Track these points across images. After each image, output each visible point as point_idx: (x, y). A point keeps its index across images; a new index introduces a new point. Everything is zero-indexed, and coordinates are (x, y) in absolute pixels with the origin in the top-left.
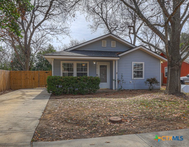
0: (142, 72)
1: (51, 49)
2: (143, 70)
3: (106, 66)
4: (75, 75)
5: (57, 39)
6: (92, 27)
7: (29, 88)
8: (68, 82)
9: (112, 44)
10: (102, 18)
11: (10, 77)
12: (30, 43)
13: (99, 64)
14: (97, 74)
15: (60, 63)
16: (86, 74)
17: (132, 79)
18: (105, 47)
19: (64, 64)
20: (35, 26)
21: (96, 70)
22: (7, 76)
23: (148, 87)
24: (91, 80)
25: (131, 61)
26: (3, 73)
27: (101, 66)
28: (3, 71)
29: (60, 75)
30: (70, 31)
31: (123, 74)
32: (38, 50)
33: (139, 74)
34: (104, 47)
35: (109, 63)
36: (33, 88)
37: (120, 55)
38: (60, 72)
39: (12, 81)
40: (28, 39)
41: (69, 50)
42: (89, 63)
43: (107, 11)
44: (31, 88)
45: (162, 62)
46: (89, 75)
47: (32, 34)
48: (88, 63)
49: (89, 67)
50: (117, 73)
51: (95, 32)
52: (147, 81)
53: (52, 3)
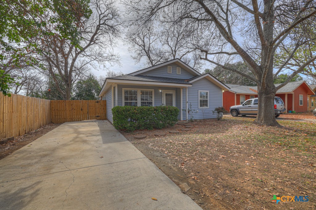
0: (207, 101)
1: (91, 78)
2: (208, 99)
3: (171, 95)
4: (139, 105)
5: (104, 66)
6: (134, 58)
7: (77, 121)
8: (143, 114)
9: (177, 71)
10: (145, 50)
11: (51, 108)
12: (71, 71)
13: (165, 92)
14: (163, 103)
15: (122, 91)
16: (151, 103)
17: (199, 108)
18: (171, 74)
19: (126, 92)
20: (78, 51)
21: (162, 99)
22: (47, 107)
23: (216, 116)
24: (169, 111)
25: (197, 90)
26: (42, 103)
27: (166, 95)
28: (43, 100)
29: (122, 105)
30: (120, 58)
31: (191, 103)
32: (77, 79)
33: (204, 103)
34: (169, 74)
35: (175, 91)
36: (81, 121)
37: (190, 82)
38: (122, 101)
39: (53, 113)
40: (69, 66)
41: (134, 75)
42: (155, 91)
43: (150, 44)
44: (78, 121)
45: (223, 91)
46: (155, 104)
47: (74, 60)
48: (153, 90)
49: (155, 95)
50: (188, 102)
51: (138, 63)
52: (215, 110)
53: (99, 27)
